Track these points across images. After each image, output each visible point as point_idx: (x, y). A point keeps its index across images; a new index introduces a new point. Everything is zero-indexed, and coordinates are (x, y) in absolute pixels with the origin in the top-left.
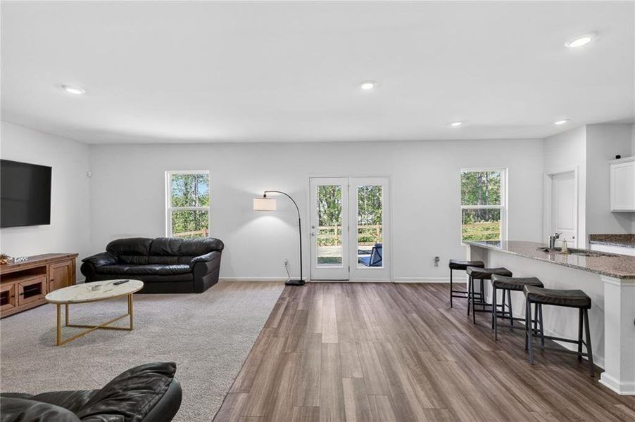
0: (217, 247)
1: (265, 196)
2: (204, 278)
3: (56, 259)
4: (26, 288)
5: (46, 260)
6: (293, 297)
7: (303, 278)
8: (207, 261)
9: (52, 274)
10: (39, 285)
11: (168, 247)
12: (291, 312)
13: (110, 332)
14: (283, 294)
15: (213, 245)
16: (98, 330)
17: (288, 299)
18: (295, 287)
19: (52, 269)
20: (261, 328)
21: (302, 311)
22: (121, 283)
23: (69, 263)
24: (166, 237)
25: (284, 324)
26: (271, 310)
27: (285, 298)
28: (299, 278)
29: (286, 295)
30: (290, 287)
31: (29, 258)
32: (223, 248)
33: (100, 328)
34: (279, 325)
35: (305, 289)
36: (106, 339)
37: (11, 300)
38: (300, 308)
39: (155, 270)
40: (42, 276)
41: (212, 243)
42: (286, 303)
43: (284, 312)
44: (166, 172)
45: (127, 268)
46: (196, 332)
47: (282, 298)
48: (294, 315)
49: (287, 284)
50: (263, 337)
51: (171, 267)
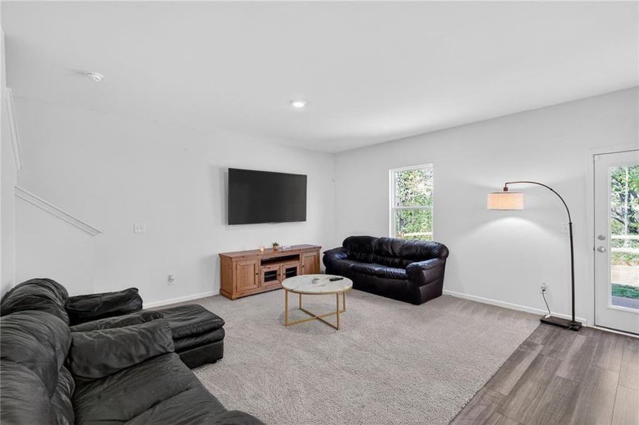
0: (439, 253)
1: (506, 189)
2: (420, 288)
3: (306, 249)
4: (287, 270)
5: (299, 250)
6: (552, 347)
7: (577, 319)
8: (424, 269)
9: (303, 260)
10: (295, 269)
11: (389, 247)
12: (540, 374)
13: (323, 325)
14: (533, 336)
15: (436, 251)
16: (317, 321)
17: (540, 348)
18: (558, 330)
19: (303, 258)
20: (479, 385)
21: (566, 381)
22: (339, 279)
23: (315, 253)
24: (390, 237)
25: (522, 394)
26: (504, 360)
27: (537, 345)
28: (570, 317)
29: (538, 341)
30: (548, 328)
31: (291, 247)
32: (447, 256)
33: (318, 318)
34: (513, 392)
35: (579, 340)
36: (318, 332)
37: (278, 277)
38: (563, 372)
39: (374, 270)
40: (297, 262)
41: (434, 247)
42: (534, 354)
43: (527, 371)
44: (390, 171)
45: (352, 265)
46: (392, 356)
47: (528, 344)
48: (548, 383)
49: (543, 322)
50: (478, 403)
51: (388, 270)
